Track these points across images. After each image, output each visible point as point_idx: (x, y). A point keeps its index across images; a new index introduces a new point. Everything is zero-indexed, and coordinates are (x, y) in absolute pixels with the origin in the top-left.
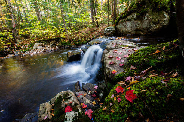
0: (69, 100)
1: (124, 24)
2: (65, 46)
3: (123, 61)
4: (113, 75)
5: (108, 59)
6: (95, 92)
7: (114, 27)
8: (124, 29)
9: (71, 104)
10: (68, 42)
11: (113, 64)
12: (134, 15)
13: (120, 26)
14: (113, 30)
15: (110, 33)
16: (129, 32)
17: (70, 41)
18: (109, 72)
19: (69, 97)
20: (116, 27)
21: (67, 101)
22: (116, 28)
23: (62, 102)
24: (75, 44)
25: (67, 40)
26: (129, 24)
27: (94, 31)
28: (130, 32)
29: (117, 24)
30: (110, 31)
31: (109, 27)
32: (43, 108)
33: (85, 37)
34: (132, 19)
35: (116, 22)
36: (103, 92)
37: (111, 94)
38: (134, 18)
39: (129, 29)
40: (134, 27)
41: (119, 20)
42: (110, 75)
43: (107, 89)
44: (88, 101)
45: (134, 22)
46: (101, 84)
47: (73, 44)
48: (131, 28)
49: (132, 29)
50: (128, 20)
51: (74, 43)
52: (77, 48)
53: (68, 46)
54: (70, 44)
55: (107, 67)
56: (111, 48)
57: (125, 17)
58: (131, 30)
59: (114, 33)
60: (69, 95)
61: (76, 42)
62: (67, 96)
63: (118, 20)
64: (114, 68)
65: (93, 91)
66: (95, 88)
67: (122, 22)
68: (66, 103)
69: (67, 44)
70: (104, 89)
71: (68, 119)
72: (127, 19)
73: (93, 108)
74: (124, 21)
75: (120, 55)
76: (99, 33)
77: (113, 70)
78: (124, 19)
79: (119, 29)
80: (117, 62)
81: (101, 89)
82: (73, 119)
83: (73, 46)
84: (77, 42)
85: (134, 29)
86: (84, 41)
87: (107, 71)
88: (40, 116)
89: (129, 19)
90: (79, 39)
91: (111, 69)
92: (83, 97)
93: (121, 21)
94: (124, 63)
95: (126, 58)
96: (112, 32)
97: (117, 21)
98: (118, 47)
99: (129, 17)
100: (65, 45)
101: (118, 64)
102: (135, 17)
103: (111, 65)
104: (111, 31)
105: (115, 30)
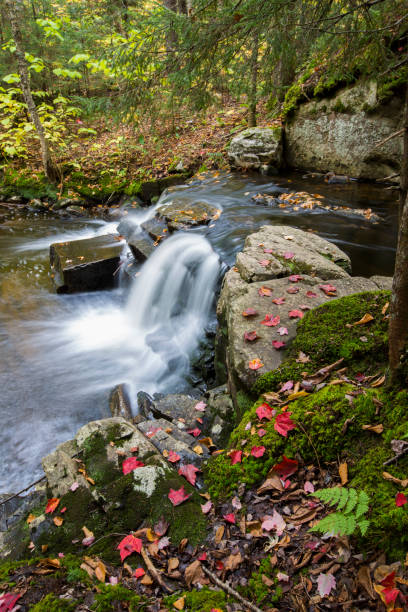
0: (126, 443)
1: (319, 123)
2: (25, 201)
3: (283, 331)
4: (254, 374)
5: (240, 319)
6: (197, 421)
7: (275, 132)
8: (320, 149)
9: (136, 453)
10: (45, 180)
11: (257, 339)
12: (368, 89)
13: (301, 131)
14: (270, 145)
15: (254, 160)
16: (338, 164)
17: (53, 175)
18: (242, 366)
19: (124, 434)
20: (283, 132)
21: (122, 446)
22: (284, 139)
23: (108, 448)
24: (83, 195)
25: (37, 166)
26: (342, 127)
27: (180, 131)
28: (344, 166)
29: (291, 117)
30: (254, 150)
31: (251, 131)
32: (56, 465)
33: (133, 161)
34: (358, 109)
35: (286, 107)
36: (221, 421)
37: (246, 422)
38: (366, 106)
39: (342, 153)
40: (361, 143)
41: (302, 101)
42: (244, 371)
43: (235, 414)
44: (181, 446)
45: (363, 122)
46: (216, 396)
47: (70, 193)
48: (351, 146)
49: (356, 154)
50: (344, 110)
51: (75, 190)
52: (92, 214)
53: (42, 199)
54: (52, 194)
55: (237, 347)
56: (252, 270)
57: (329, 93)
58: (349, 157)
59: (273, 163)
60: (124, 430)
61: (85, 184)
62: (119, 434)
63: (294, 99)
64: (256, 352)
65: (191, 418)
66: (197, 410)
67: (313, 115)
68: (121, 450)
69: (37, 189)
70: (224, 412)
71: (142, 482)
72: (333, 103)
73: (198, 461)
74: (324, 109)
75: (280, 307)
76: (204, 146)
77: (254, 362)
78: (324, 103)
79: (300, 142)
80: (266, 335)
81: (218, 412)
82: (156, 481)
83: (69, 204)
84: (92, 182)
85: (365, 155)
86: (128, 184)
87: (237, 362)
88: (56, 486)
89: (346, 105)
90: (101, 168)
91: (247, 357)
92: (167, 435)
93: (310, 107)
94: (287, 338)
95: (295, 321)
96: (266, 157)
97: (291, 105)
98: (277, 267)
99: (345, 97)
100: (26, 194)
101: (270, 341)
102: (371, 98)
103: (252, 341)
104: (262, 149)
105: (278, 149)
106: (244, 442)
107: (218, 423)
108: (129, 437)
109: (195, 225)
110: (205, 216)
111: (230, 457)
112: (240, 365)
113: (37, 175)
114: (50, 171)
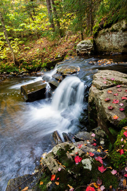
0: (73, 151)
1: (106, 36)
2: (8, 73)
3: (122, 105)
4: (116, 121)
5: (104, 102)
6: (94, 141)
7: (91, 41)
8: (107, 45)
9: (78, 154)
10: (14, 66)
11: (113, 108)
12: (122, 23)
13: (100, 40)
14: (90, 45)
15: (85, 51)
16: (114, 49)
17: (17, 64)
18: (110, 118)
19: (71, 148)
20: (94, 40)
21: (72, 153)
22: (94, 42)
23: (67, 154)
24: (27, 69)
25: (11, 62)
26: (114, 36)
27: (57, 45)
28: (116, 49)
29: (96, 35)
30: (85, 47)
31: (83, 41)
32: (50, 162)
33: (43, 56)
34: (119, 30)
35: (94, 32)
36: (103, 139)
37: (120, 139)
38: (122, 28)
39: (115, 45)
40: (122, 41)
41: (99, 29)
42: (112, 120)
44: (93, 150)
45: (122, 34)
46: (97, 131)
47: (23, 69)
48: (118, 42)
49: (120, 45)
50: (113, 31)
51: (25, 68)
52: (31, 75)
53: (14, 72)
54: (17, 70)
55: (107, 112)
56: (101, 85)
57: (109, 26)
58: (118, 46)
59: (91, 51)
60: (71, 146)
61: (28, 65)
63: (97, 29)
64: (114, 113)
65: (91, 140)
66: (92, 137)
67: (104, 34)
68: (72, 154)
69: (12, 69)
70: (103, 136)
71: (86, 165)
72: (111, 29)
74: (108, 31)
75: (117, 96)
76: (66, 49)
77: (115, 116)
78: (107, 29)
79: (100, 43)
80: (116, 107)
81: (101, 136)
82: (91, 164)
83: (23, 73)
84: (30, 64)
85: (123, 45)
86: (42, 64)
87: (108, 117)
88: (52, 170)
89: (115, 29)
90: (32, 60)
91: (112, 115)
92: (86, 147)
93: (102, 31)
94: (124, 107)
95: (124, 101)
96: (89, 49)
97: (96, 31)
98: (110, 83)
99: (114, 26)
100: (8, 71)
101: (118, 108)
102: (124, 26)
103: (111, 109)
104: (88, 47)
105: (93, 46)
106: (123, 146)
107: (102, 140)
108: (73, 149)
109: (72, 74)
110: (75, 70)
111: (118, 152)
112: (109, 118)
113: (12, 64)
114: (16, 62)
